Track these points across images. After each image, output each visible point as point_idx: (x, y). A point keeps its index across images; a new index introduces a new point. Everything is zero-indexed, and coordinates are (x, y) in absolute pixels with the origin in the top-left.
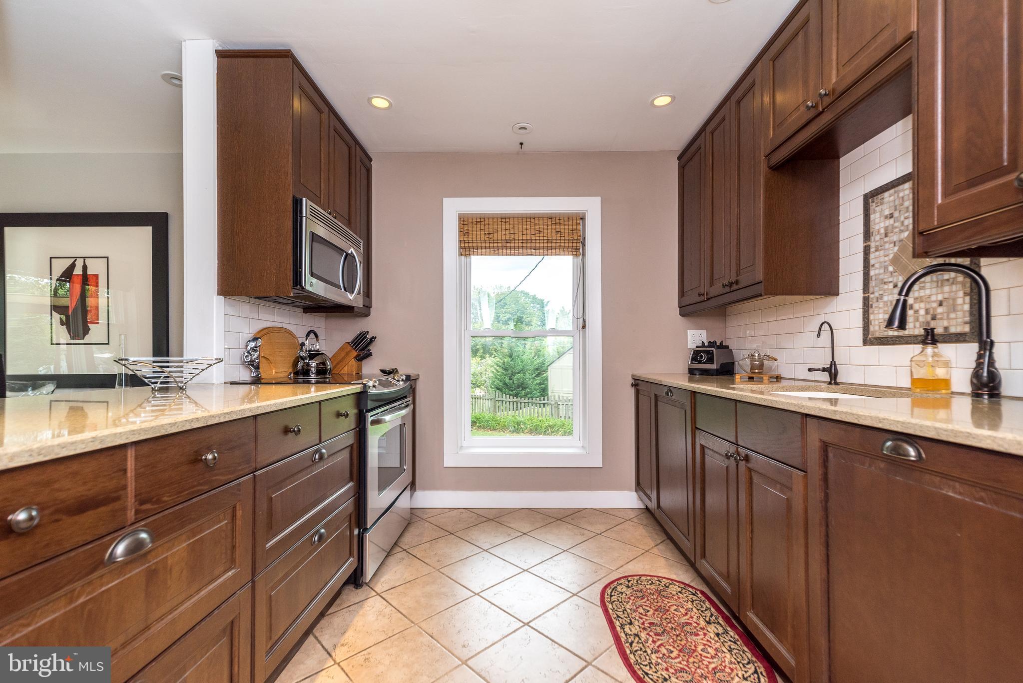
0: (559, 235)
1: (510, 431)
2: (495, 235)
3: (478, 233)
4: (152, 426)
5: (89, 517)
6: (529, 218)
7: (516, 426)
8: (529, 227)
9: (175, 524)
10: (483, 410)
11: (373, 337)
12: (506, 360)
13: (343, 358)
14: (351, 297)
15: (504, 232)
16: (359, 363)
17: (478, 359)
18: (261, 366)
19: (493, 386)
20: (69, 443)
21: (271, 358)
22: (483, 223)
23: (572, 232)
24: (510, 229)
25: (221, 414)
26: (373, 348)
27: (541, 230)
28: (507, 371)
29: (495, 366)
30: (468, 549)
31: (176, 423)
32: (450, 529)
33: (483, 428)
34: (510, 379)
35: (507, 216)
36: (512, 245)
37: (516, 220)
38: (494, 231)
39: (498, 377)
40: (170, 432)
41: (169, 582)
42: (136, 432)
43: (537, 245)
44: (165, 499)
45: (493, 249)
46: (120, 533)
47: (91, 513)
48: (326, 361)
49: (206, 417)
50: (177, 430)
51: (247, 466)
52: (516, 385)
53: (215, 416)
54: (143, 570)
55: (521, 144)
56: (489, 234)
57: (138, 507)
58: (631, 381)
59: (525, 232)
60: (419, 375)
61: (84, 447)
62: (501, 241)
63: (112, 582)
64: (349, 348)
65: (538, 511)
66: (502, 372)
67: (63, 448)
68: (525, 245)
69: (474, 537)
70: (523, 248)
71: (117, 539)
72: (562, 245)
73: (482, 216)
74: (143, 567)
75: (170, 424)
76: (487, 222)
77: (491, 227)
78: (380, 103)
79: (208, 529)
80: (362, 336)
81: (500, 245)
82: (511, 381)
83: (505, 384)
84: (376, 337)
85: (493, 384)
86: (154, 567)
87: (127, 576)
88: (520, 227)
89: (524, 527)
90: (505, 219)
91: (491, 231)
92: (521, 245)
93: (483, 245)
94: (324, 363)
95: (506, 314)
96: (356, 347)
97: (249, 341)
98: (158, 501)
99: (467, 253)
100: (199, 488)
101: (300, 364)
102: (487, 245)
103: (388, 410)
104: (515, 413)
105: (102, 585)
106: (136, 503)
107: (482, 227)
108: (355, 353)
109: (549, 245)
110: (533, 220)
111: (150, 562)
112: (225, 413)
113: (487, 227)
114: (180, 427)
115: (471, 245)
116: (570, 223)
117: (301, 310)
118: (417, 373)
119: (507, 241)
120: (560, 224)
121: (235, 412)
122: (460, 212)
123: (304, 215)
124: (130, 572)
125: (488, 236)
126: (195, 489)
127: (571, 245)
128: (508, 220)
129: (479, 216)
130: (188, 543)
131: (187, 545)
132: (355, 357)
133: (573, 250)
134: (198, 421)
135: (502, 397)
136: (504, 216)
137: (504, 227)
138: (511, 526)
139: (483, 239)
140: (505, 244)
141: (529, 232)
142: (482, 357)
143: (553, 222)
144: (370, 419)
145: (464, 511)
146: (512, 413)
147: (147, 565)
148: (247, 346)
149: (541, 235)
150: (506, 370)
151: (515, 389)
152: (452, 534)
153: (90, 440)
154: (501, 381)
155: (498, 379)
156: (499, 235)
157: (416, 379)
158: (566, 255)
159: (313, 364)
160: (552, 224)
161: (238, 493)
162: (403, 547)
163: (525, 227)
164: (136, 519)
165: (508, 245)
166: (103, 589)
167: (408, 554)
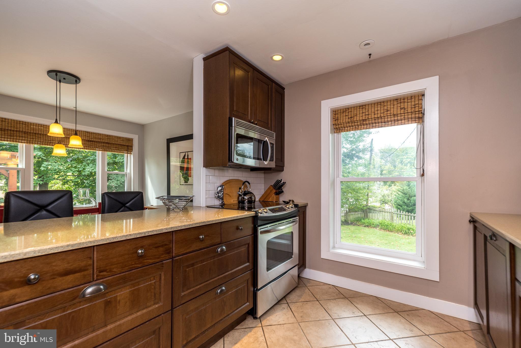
0: (403, 110)
1: (403, 233)
2: (355, 118)
3: (344, 118)
4: (102, 239)
5: (70, 278)
6: (379, 103)
7: (407, 231)
8: (379, 109)
9: (121, 281)
10: (384, 219)
11: (284, 183)
12: (405, 188)
13: (269, 193)
14: (266, 163)
15: (361, 115)
16: (277, 196)
17: (387, 187)
18: (224, 198)
19: (395, 204)
20: (54, 247)
21: (230, 194)
22: (347, 111)
23: (414, 106)
24: (365, 112)
25: (146, 232)
26: (285, 189)
27: (389, 109)
28: (406, 195)
29: (397, 192)
30: (322, 314)
31: (117, 237)
32: (318, 297)
33: (384, 229)
34: (408, 199)
35: (364, 104)
36: (367, 122)
37: (370, 106)
38: (355, 115)
39: (399, 198)
40: (113, 241)
41: (118, 307)
42: (92, 242)
43: (386, 120)
44: (115, 270)
45: (355, 127)
46: (89, 284)
47: (71, 276)
48: (252, 197)
49: (136, 234)
50: (117, 240)
51: (168, 255)
52: (413, 204)
53: (142, 233)
54: (103, 301)
55: (370, 55)
56: (351, 118)
57: (98, 274)
58: (468, 218)
59: (376, 113)
60: (307, 204)
61: (63, 249)
62: (359, 121)
63: (86, 305)
64: (272, 188)
65: (383, 300)
66: (402, 196)
67: (51, 250)
68: (377, 121)
69: (330, 307)
70: (375, 123)
71: (87, 287)
72: (406, 117)
73: (347, 107)
74: (103, 299)
75: (112, 238)
76: (350, 110)
77: (352, 113)
78: (277, 58)
79: (143, 284)
80: (278, 182)
81: (359, 123)
82: (409, 201)
83: (404, 202)
84: (285, 183)
85: (395, 202)
86: (109, 300)
87: (94, 303)
88: (373, 109)
89: (367, 310)
90: (362, 106)
91: (352, 115)
92: (373, 121)
93: (348, 125)
94: (251, 198)
95: (408, 159)
96: (275, 188)
97: (218, 187)
98: (110, 271)
99: (338, 131)
100: (136, 265)
101: (240, 198)
102: (350, 125)
103: (276, 225)
104: (407, 222)
105: (80, 306)
106: (98, 272)
107: (347, 114)
108: (274, 191)
109: (395, 119)
110: (382, 104)
111: (107, 297)
112: (149, 232)
113: (350, 114)
114: (119, 239)
115: (340, 126)
116: (413, 100)
117: (250, 170)
118: (306, 202)
119: (363, 120)
120: (404, 102)
121: (156, 231)
122: (331, 108)
123: (233, 126)
124: (96, 301)
125: (350, 119)
126: (133, 266)
127: (413, 116)
128: (365, 107)
129: (345, 108)
130: (130, 290)
131: (129, 291)
132: (275, 193)
133: (416, 119)
134: (131, 236)
135: (398, 212)
136: (361, 104)
137: (361, 112)
138: (358, 306)
139: (347, 121)
140: (362, 122)
141: (379, 112)
142: (390, 186)
143: (398, 102)
144: (259, 231)
145: (332, 287)
146: (405, 221)
147: (105, 299)
148: (218, 189)
149: (389, 112)
150: (404, 194)
151: (412, 206)
152: (318, 301)
153: (66, 246)
154: (401, 201)
155: (399, 200)
156: (358, 118)
157: (306, 206)
158: (410, 123)
159: (246, 197)
160: (397, 103)
161: (162, 268)
162: (288, 301)
163: (376, 109)
164: (97, 279)
165: (365, 122)
166: (81, 307)
167: (288, 306)
